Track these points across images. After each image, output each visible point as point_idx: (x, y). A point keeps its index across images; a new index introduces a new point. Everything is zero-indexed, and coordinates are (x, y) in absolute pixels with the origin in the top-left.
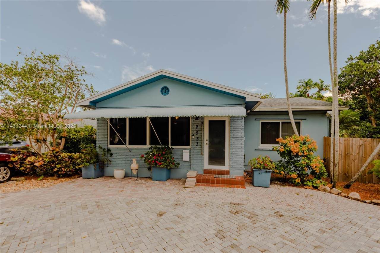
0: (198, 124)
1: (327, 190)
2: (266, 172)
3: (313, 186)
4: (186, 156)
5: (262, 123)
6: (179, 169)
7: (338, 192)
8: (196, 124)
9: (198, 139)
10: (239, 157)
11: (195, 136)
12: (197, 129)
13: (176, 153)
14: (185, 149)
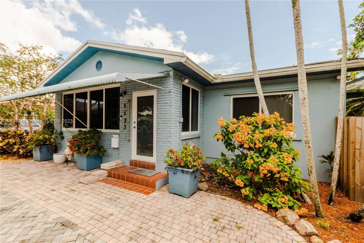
0: (125, 102)
1: (288, 221)
2: (183, 171)
3: (269, 206)
4: (115, 142)
5: (235, 99)
6: (109, 157)
7: (305, 231)
8: (124, 103)
9: (126, 121)
10: (167, 146)
11: (123, 117)
12: (125, 109)
13: (108, 138)
14: (115, 134)
